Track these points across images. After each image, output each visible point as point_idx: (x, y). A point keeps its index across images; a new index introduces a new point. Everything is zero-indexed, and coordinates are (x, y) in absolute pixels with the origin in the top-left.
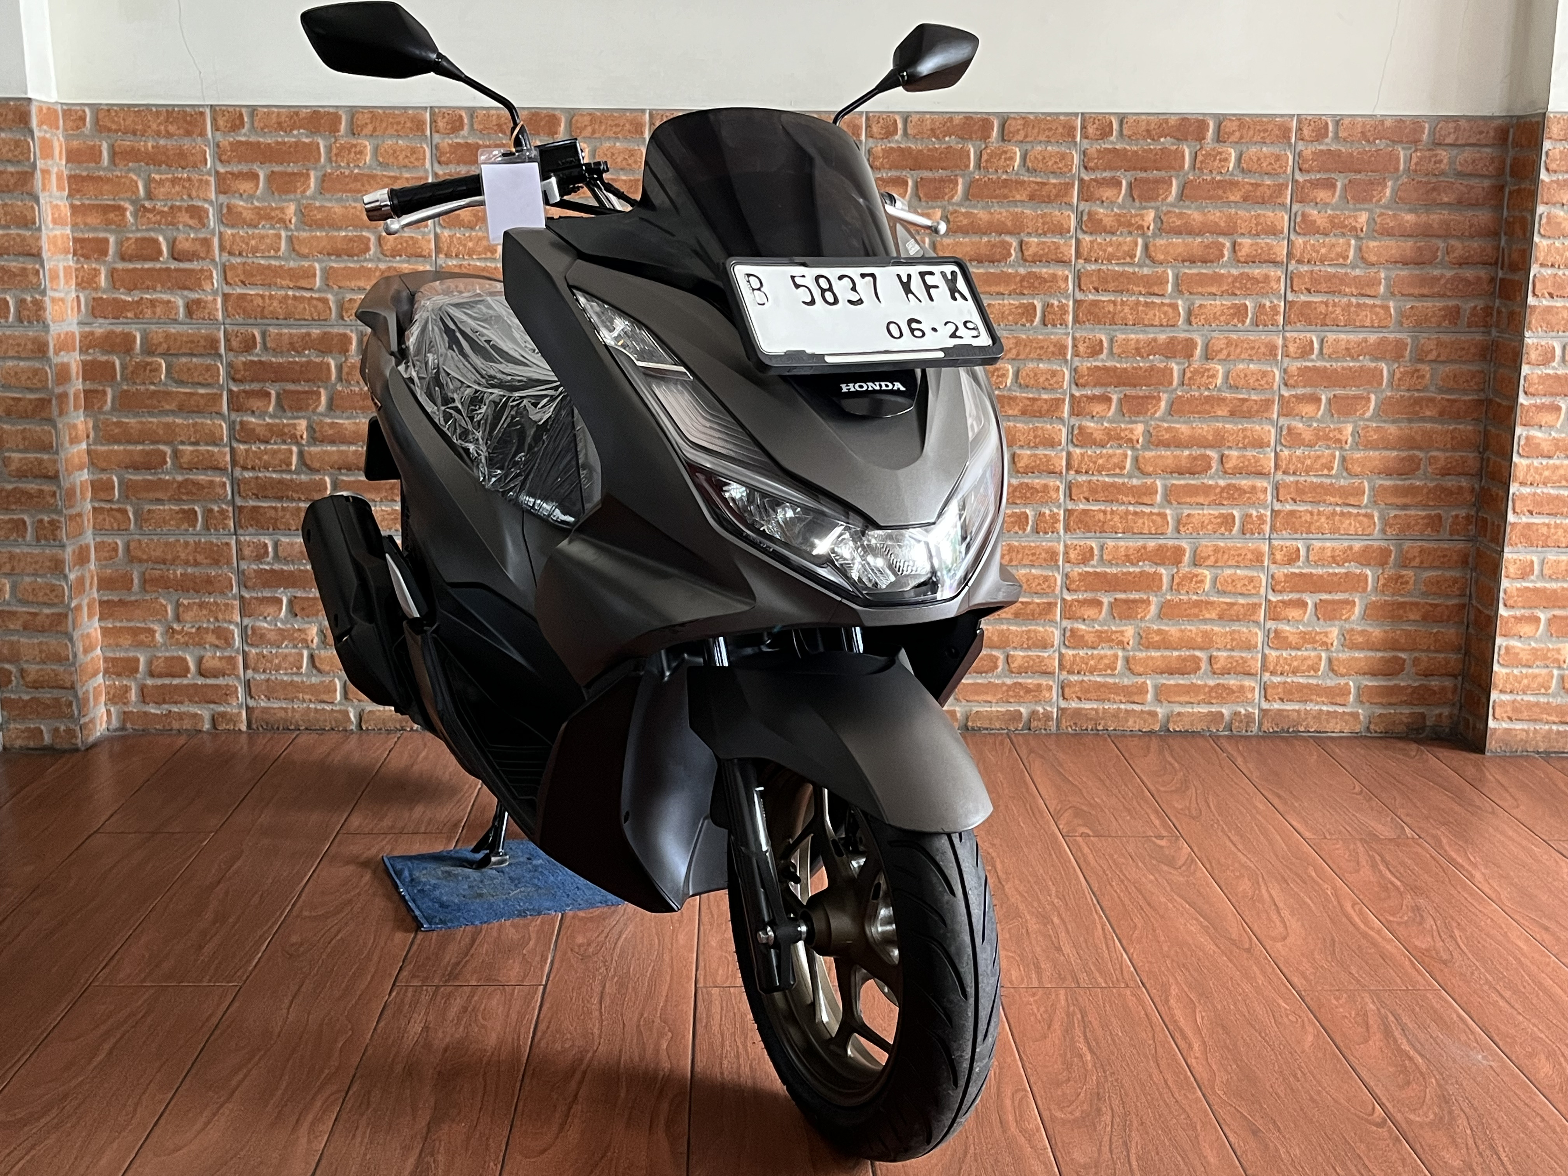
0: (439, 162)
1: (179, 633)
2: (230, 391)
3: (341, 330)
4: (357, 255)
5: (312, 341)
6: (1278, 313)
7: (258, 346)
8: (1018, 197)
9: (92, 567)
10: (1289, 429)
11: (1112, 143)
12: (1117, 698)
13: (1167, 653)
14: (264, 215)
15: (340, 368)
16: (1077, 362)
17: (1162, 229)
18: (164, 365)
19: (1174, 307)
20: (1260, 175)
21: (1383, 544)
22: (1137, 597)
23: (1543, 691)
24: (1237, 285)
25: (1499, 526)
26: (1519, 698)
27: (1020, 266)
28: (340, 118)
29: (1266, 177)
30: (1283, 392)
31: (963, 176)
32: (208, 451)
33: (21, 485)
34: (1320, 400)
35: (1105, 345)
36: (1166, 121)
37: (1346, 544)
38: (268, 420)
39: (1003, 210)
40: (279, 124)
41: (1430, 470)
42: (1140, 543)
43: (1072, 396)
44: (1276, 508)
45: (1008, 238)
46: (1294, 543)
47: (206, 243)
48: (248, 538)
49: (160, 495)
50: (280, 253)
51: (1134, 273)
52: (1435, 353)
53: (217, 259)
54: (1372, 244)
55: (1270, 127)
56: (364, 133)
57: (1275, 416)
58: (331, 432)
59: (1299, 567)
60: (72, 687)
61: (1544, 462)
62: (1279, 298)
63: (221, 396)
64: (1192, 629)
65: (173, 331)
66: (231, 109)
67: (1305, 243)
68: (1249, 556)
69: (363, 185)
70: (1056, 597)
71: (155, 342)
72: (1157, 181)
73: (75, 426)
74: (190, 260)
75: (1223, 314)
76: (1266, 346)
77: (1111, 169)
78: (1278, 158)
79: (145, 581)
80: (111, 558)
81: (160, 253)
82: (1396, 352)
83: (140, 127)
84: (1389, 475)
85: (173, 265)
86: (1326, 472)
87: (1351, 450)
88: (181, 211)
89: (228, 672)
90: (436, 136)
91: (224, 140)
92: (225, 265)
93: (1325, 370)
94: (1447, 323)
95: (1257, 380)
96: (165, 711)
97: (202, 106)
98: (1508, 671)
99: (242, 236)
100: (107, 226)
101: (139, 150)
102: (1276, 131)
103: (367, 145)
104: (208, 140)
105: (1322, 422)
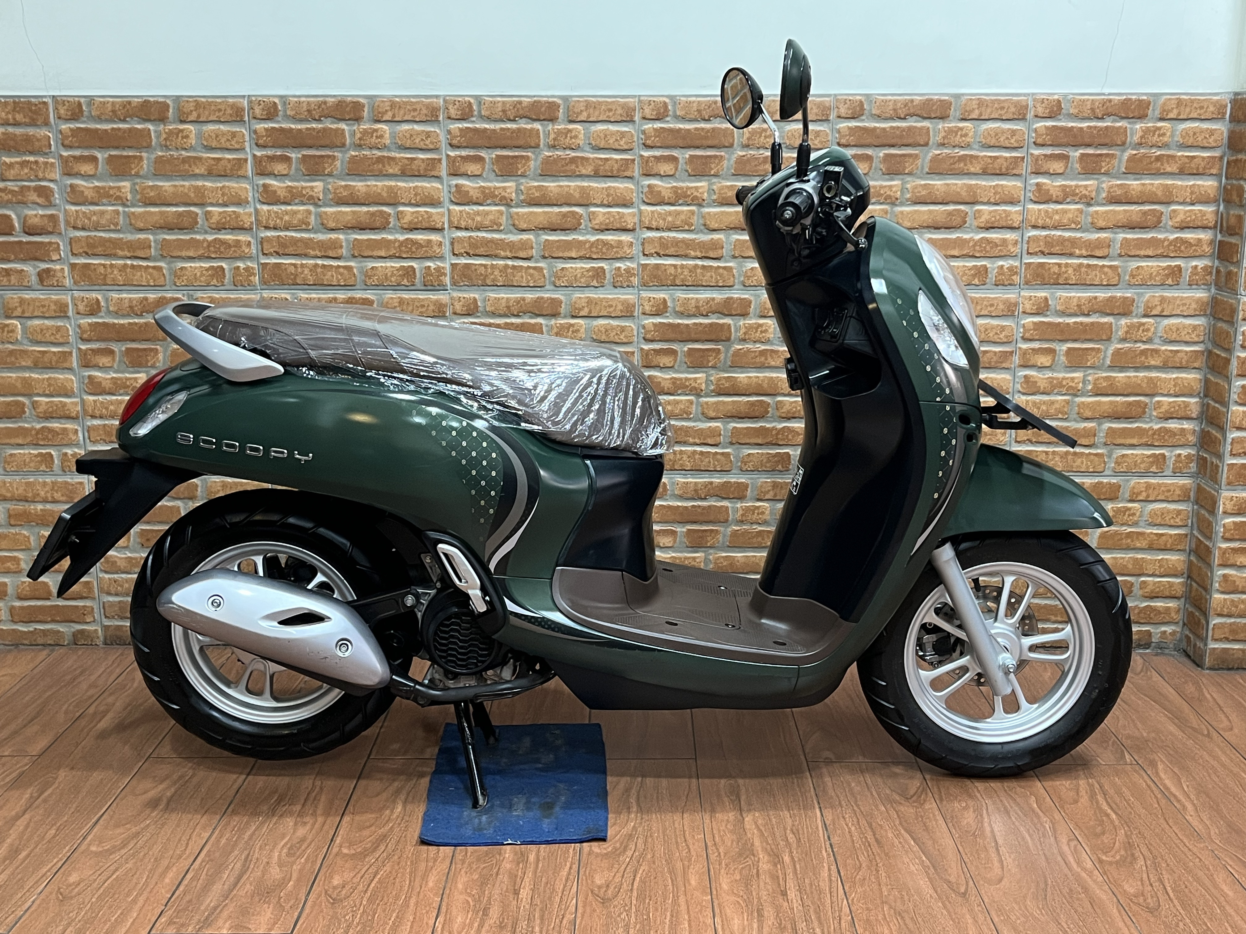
0: (257, 144)
2: (80, 349)
4: (187, 228)
5: (149, 304)
6: (1015, 273)
7: (103, 309)
10: (1025, 377)
11: (864, 121)
14: (102, 194)
18: (19, 326)
21: (1114, 480)
24: (977, 248)
25: (1217, 466)
26: (1236, 621)
28: (168, 106)
29: (1003, 150)
30: (1019, 345)
32: (61, 402)
36: (912, 101)
38: (111, 375)
40: (114, 112)
41: (1155, 414)
47: (53, 218)
49: (20, 441)
50: (119, 227)
52: (1159, 309)
53: (64, 233)
54: (1101, 209)
55: (1006, 105)
56: (189, 119)
57: (1013, 366)
62: (1016, 260)
63: (71, 353)
65: (27, 296)
66: (71, 99)
67: (1039, 210)
69: (190, 166)
71: (10, 306)
72: (903, 156)
74: (40, 234)
75: (964, 275)
76: (1004, 304)
77: (861, 145)
78: (1014, 132)
79: (10, 516)
81: (12, 227)
82: (1122, 309)
84: (1117, 418)
85: (26, 239)
86: (1059, 416)
87: (1082, 395)
88: (29, 190)
89: (84, 595)
90: (254, 121)
91: (64, 127)
92: (71, 239)
93: (1059, 323)
94: (1169, 281)
95: (996, 333)
96: (31, 629)
97: (45, 97)
98: (1227, 596)
99: (84, 213)
102: (1012, 109)
103: (193, 131)
104: (51, 128)
105: (1056, 371)
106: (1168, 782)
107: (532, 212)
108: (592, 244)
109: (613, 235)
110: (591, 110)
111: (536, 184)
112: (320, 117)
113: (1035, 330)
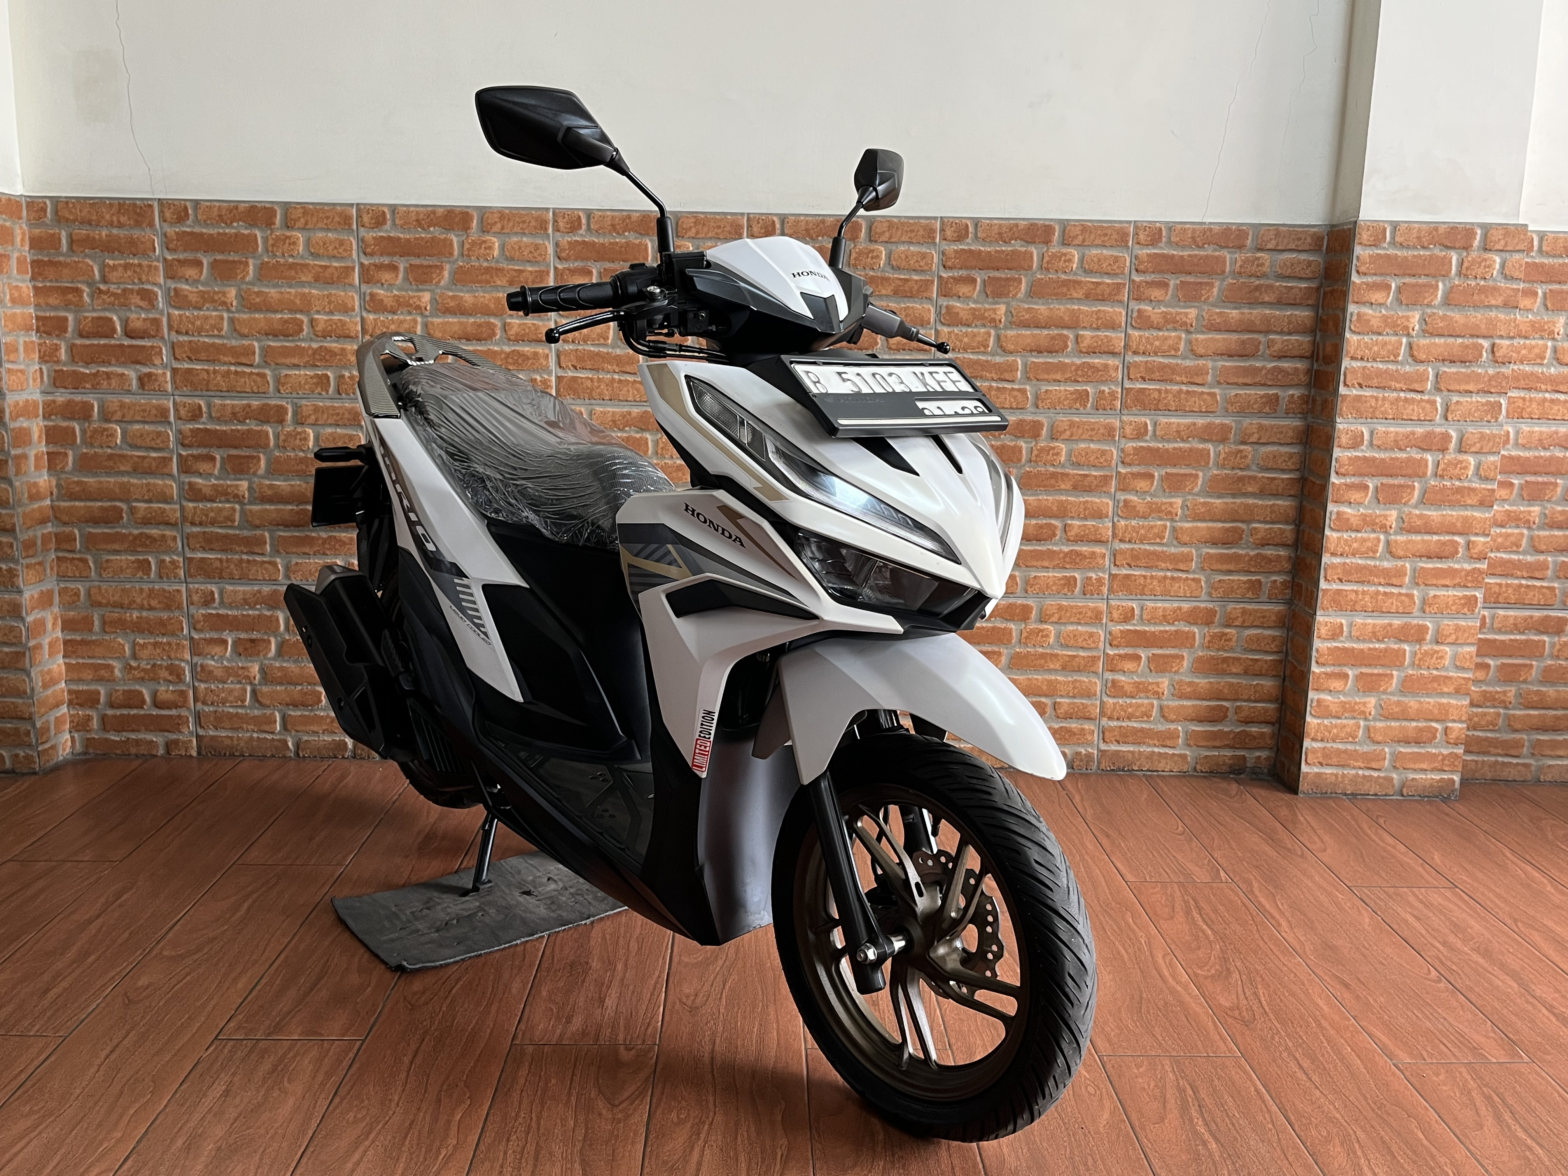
0: (365, 254)
2: (179, 455)
3: (279, 403)
4: (292, 335)
5: (252, 411)
6: (1116, 398)
7: (204, 415)
8: (884, 292)
9: (56, 610)
10: (1125, 502)
11: (968, 244)
14: (207, 299)
15: (277, 436)
17: (1014, 321)
18: (119, 431)
19: (1023, 392)
20: (1101, 275)
21: (1210, 605)
22: (990, 649)
23: (1350, 739)
24: (1080, 372)
25: (1312, 592)
26: (1329, 745)
28: (275, 212)
29: (1106, 277)
30: (1120, 469)
32: (160, 508)
34: (1153, 476)
36: (1017, 226)
37: (1176, 605)
38: (214, 481)
40: (220, 216)
41: (1251, 540)
44: (1113, 572)
46: (1130, 604)
47: (156, 322)
48: (196, 586)
49: (117, 547)
50: (223, 333)
51: (987, 361)
52: (1256, 436)
53: (166, 337)
54: (1201, 337)
55: (1109, 232)
56: (296, 226)
57: (1113, 490)
58: (270, 492)
59: (1134, 625)
60: (30, 718)
61: (1353, 535)
62: (1117, 385)
63: (171, 459)
64: (1038, 678)
65: (127, 400)
66: (176, 203)
67: (1140, 336)
68: (1089, 614)
69: (297, 273)
71: (110, 410)
72: (1007, 279)
73: (35, 484)
74: (142, 338)
75: (1066, 399)
76: (1105, 428)
77: (967, 268)
78: (1116, 259)
79: (105, 623)
80: (73, 603)
81: (114, 330)
82: (1220, 435)
83: (94, 218)
84: (1214, 544)
85: (127, 342)
86: (1158, 540)
87: (1180, 521)
88: (132, 294)
89: (180, 704)
90: (362, 229)
91: (171, 230)
92: (173, 343)
93: (1158, 449)
94: (1267, 409)
95: (1097, 458)
96: (124, 739)
97: (151, 199)
98: (1319, 721)
99: (188, 317)
100: (67, 306)
101: (94, 238)
102: (1115, 236)
103: (300, 237)
104: (156, 230)
105: (1155, 496)
106: (1262, 900)
110: (700, 227)
112: (429, 227)
113: (1134, 455)
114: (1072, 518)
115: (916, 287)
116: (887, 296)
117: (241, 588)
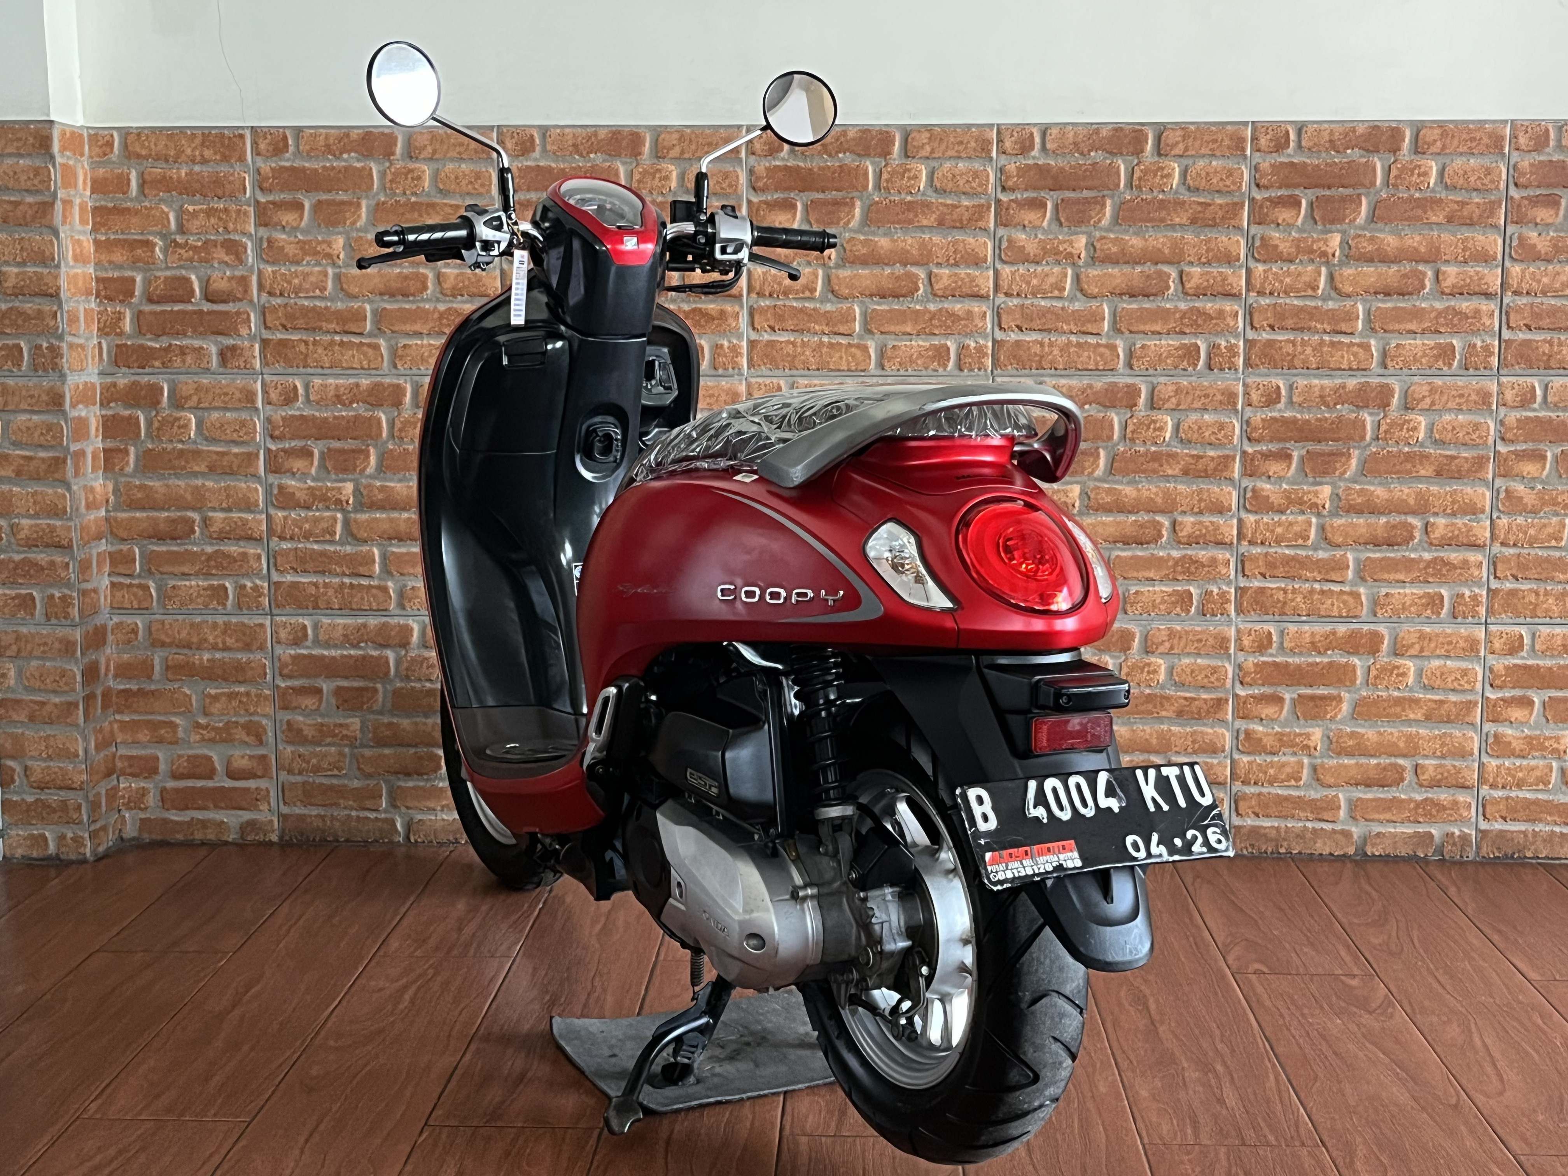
1: (206, 727)
2: (268, 451)
3: (395, 381)
4: (413, 295)
5: (360, 393)
6: (1491, 354)
7: (300, 398)
8: (1177, 220)
9: (109, 651)
10: (1507, 491)
11: (1289, 155)
12: (1301, 814)
13: (1363, 760)
14: (308, 250)
15: (392, 424)
16: (1248, 412)
17: (1351, 255)
18: (194, 421)
19: (1366, 347)
20: (1467, 190)
22: (1326, 692)
24: (1442, 320)
27: (1179, 300)
28: (396, 138)
29: (1475, 194)
30: (1498, 448)
31: (1112, 197)
32: (241, 518)
33: (30, 556)
34: (1544, 458)
35: (1283, 392)
36: (1354, 130)
38: (310, 483)
39: (1159, 235)
40: (327, 146)
42: (1328, 628)
43: (1244, 453)
44: (1493, 587)
45: (1166, 268)
46: (1516, 628)
47: (244, 281)
48: (284, 619)
49: (185, 569)
50: (327, 293)
51: (1317, 308)
53: (256, 300)
55: (1478, 135)
56: (422, 156)
57: (1490, 476)
58: (380, 497)
59: (1523, 658)
60: (82, 788)
62: (1492, 337)
63: (257, 455)
64: (1393, 732)
65: (205, 381)
66: (274, 131)
67: (1523, 272)
68: (1462, 644)
69: (421, 215)
70: (1227, 691)
71: (184, 394)
72: (1343, 199)
73: (92, 490)
74: (225, 302)
75: (1425, 355)
76: (1478, 393)
77: (1288, 186)
78: (1488, 172)
79: (168, 668)
80: (129, 642)
81: (192, 292)
83: (172, 153)
85: (206, 307)
86: (1554, 543)
88: (216, 246)
89: (259, 773)
91: (265, 166)
92: (264, 307)
93: (1550, 421)
95: (1468, 433)
96: (187, 819)
97: (242, 128)
99: (283, 274)
100: (134, 263)
101: (171, 178)
102: (1486, 140)
103: (426, 170)
104: (247, 166)
105: (1548, 484)
107: (855, 275)
108: (933, 316)
109: (961, 302)
110: (936, 144)
111: (862, 238)
112: (588, 153)
113: (1518, 428)
114: (1436, 514)
115: (1220, 214)
116: (1181, 225)
117: (340, 621)
